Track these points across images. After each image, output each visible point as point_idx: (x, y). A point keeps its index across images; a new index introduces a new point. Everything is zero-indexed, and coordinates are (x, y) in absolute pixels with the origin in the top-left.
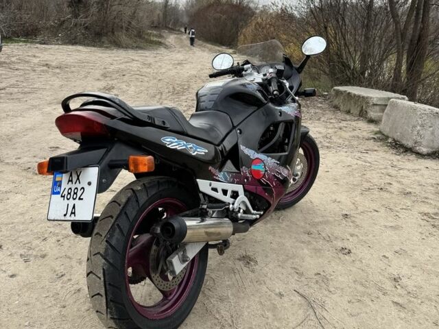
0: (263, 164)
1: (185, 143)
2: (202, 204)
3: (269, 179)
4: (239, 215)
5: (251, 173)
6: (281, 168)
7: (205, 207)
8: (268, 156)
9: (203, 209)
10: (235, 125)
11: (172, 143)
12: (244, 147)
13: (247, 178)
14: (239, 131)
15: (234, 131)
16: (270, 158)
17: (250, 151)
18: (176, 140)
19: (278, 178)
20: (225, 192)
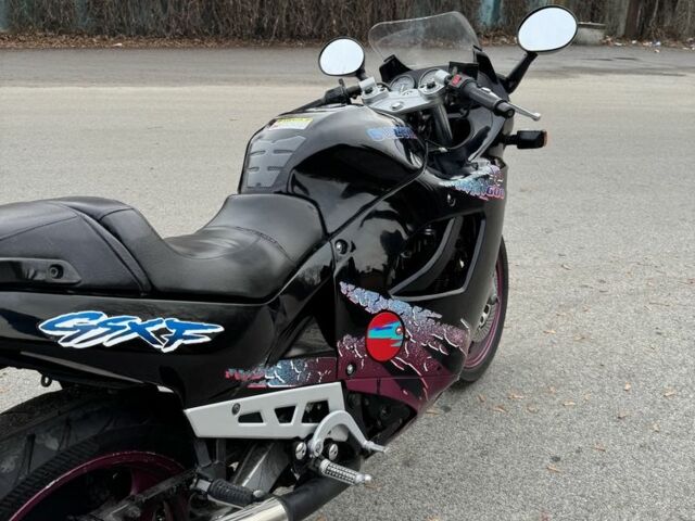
0: (399, 324)
1: (138, 321)
2: (201, 477)
3: (411, 359)
4: (325, 464)
5: (365, 350)
6: (445, 329)
7: (204, 486)
8: (412, 304)
9: (199, 492)
10: (330, 229)
11: (85, 329)
12: (351, 287)
13: (355, 364)
14: (339, 246)
15: (327, 245)
16: (417, 309)
17: (367, 294)
18: (104, 317)
19: (435, 354)
20: (285, 414)
